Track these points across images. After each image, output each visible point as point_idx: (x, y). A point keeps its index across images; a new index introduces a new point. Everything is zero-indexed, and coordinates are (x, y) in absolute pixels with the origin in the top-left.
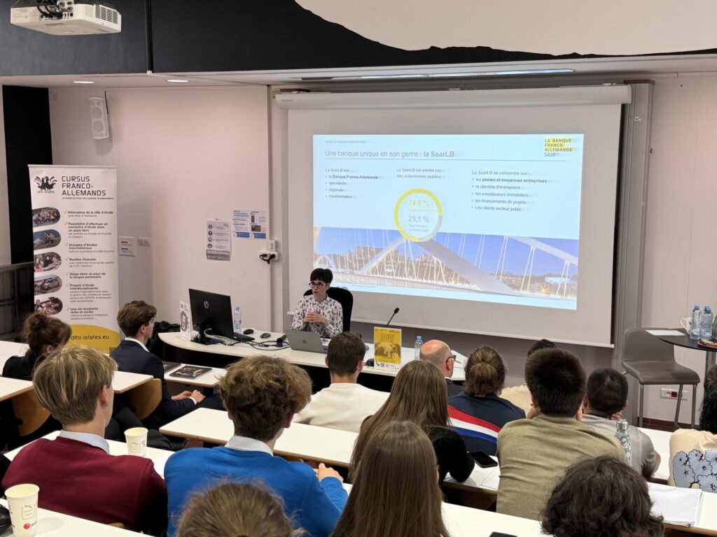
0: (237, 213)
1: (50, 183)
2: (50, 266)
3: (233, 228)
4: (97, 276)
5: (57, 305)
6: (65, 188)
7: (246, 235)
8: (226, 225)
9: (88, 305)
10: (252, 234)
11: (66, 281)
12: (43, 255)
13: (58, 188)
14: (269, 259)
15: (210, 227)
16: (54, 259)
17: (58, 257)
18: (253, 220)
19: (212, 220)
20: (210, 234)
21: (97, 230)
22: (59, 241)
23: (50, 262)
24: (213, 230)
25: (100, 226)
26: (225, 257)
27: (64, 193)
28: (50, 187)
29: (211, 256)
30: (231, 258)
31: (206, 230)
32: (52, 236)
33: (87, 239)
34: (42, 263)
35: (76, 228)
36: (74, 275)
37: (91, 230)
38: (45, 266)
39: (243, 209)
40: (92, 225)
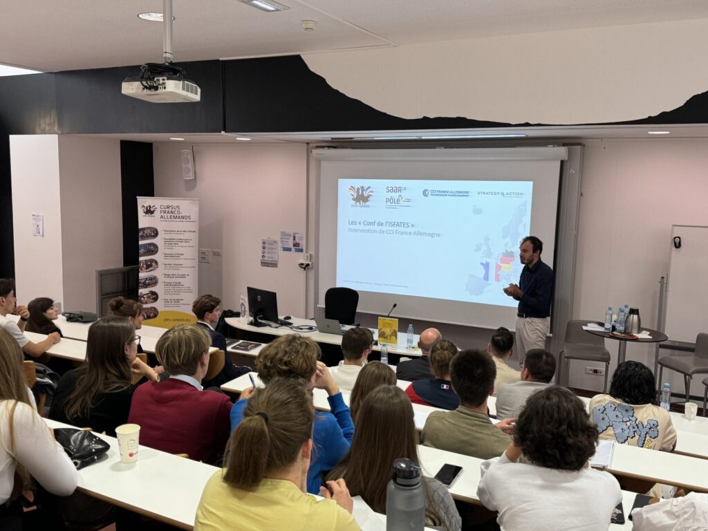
0: (284, 234)
1: (152, 210)
2: (151, 269)
3: (280, 245)
4: (183, 276)
5: (154, 296)
6: (162, 214)
7: (289, 250)
8: (275, 242)
9: (176, 297)
10: (293, 249)
11: (161, 279)
12: (146, 261)
13: (157, 214)
14: (305, 267)
15: (264, 243)
16: (154, 264)
17: (156, 263)
18: (294, 239)
19: (265, 238)
20: (264, 248)
21: (184, 244)
22: (157, 251)
23: (151, 266)
24: (266, 245)
25: (187, 241)
26: (274, 265)
27: (162, 217)
28: (152, 212)
29: (264, 264)
30: (279, 265)
31: (261, 245)
32: (152, 248)
33: (176, 250)
34: (145, 266)
35: (169, 242)
36: (168, 276)
37: (180, 244)
38: (147, 268)
39: (287, 231)
40: (181, 240)
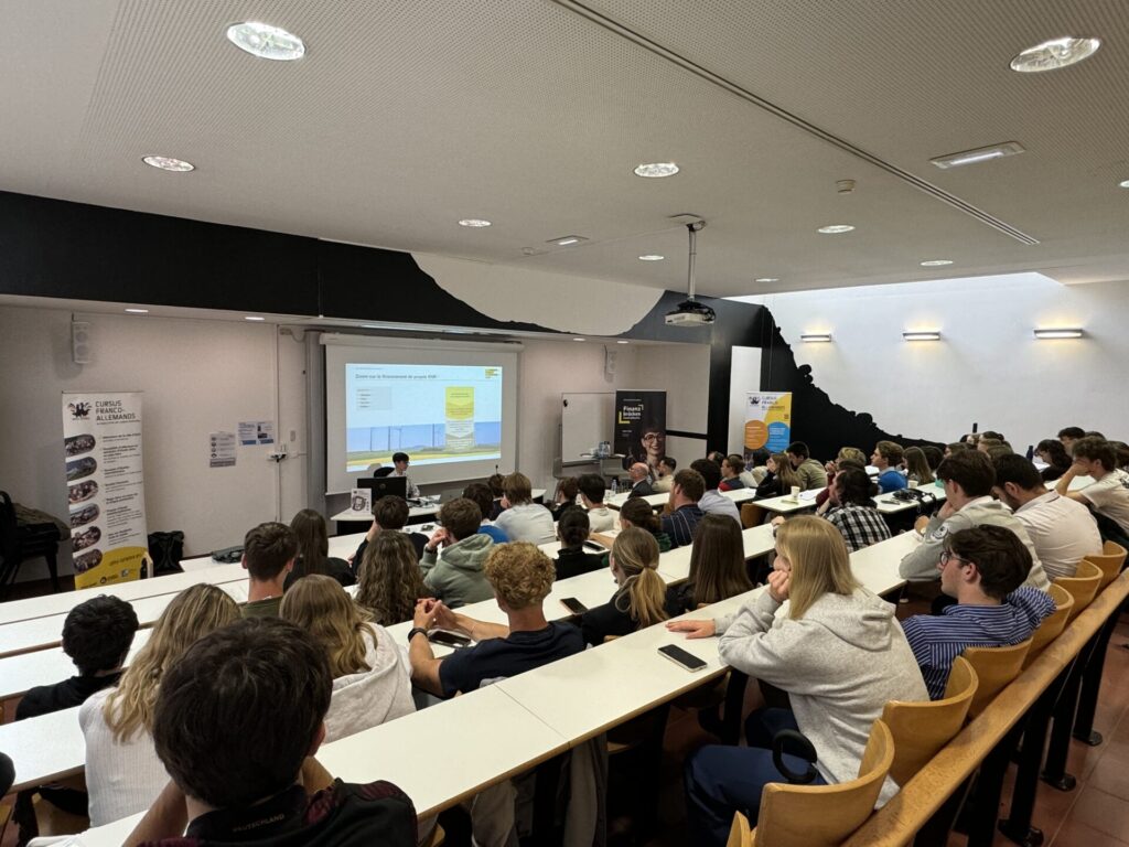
0: (243, 425)
1: (85, 409)
2: (89, 495)
3: (237, 439)
4: (130, 497)
5: (96, 534)
6: (99, 414)
7: (253, 442)
8: (232, 436)
9: (123, 528)
10: (258, 441)
11: (103, 507)
12: (82, 485)
13: (92, 414)
14: (278, 459)
15: (214, 439)
16: (92, 487)
17: (95, 485)
18: (259, 429)
19: (215, 433)
20: (214, 445)
21: (128, 453)
22: (95, 468)
23: (89, 490)
24: (217, 442)
25: (132, 448)
26: (231, 463)
27: (98, 418)
28: (85, 413)
29: (214, 464)
30: (237, 463)
31: (208, 442)
32: (89, 464)
33: (119, 463)
34: (81, 493)
35: (111, 453)
36: (110, 500)
37: (124, 454)
38: (84, 495)
39: (248, 421)
40: (125, 448)
